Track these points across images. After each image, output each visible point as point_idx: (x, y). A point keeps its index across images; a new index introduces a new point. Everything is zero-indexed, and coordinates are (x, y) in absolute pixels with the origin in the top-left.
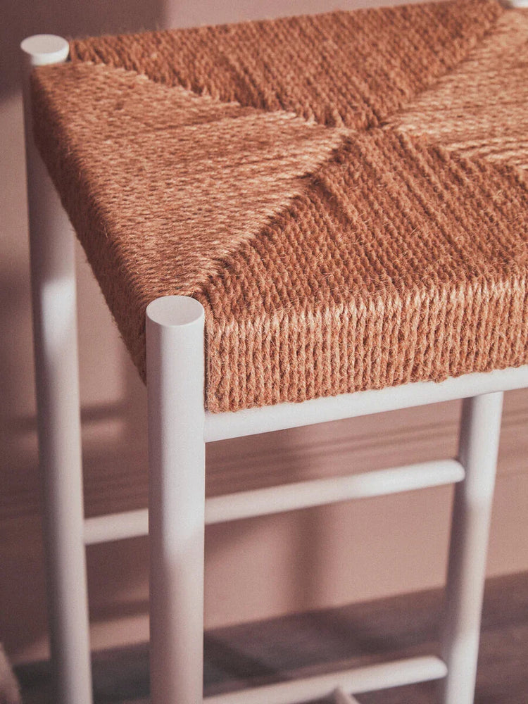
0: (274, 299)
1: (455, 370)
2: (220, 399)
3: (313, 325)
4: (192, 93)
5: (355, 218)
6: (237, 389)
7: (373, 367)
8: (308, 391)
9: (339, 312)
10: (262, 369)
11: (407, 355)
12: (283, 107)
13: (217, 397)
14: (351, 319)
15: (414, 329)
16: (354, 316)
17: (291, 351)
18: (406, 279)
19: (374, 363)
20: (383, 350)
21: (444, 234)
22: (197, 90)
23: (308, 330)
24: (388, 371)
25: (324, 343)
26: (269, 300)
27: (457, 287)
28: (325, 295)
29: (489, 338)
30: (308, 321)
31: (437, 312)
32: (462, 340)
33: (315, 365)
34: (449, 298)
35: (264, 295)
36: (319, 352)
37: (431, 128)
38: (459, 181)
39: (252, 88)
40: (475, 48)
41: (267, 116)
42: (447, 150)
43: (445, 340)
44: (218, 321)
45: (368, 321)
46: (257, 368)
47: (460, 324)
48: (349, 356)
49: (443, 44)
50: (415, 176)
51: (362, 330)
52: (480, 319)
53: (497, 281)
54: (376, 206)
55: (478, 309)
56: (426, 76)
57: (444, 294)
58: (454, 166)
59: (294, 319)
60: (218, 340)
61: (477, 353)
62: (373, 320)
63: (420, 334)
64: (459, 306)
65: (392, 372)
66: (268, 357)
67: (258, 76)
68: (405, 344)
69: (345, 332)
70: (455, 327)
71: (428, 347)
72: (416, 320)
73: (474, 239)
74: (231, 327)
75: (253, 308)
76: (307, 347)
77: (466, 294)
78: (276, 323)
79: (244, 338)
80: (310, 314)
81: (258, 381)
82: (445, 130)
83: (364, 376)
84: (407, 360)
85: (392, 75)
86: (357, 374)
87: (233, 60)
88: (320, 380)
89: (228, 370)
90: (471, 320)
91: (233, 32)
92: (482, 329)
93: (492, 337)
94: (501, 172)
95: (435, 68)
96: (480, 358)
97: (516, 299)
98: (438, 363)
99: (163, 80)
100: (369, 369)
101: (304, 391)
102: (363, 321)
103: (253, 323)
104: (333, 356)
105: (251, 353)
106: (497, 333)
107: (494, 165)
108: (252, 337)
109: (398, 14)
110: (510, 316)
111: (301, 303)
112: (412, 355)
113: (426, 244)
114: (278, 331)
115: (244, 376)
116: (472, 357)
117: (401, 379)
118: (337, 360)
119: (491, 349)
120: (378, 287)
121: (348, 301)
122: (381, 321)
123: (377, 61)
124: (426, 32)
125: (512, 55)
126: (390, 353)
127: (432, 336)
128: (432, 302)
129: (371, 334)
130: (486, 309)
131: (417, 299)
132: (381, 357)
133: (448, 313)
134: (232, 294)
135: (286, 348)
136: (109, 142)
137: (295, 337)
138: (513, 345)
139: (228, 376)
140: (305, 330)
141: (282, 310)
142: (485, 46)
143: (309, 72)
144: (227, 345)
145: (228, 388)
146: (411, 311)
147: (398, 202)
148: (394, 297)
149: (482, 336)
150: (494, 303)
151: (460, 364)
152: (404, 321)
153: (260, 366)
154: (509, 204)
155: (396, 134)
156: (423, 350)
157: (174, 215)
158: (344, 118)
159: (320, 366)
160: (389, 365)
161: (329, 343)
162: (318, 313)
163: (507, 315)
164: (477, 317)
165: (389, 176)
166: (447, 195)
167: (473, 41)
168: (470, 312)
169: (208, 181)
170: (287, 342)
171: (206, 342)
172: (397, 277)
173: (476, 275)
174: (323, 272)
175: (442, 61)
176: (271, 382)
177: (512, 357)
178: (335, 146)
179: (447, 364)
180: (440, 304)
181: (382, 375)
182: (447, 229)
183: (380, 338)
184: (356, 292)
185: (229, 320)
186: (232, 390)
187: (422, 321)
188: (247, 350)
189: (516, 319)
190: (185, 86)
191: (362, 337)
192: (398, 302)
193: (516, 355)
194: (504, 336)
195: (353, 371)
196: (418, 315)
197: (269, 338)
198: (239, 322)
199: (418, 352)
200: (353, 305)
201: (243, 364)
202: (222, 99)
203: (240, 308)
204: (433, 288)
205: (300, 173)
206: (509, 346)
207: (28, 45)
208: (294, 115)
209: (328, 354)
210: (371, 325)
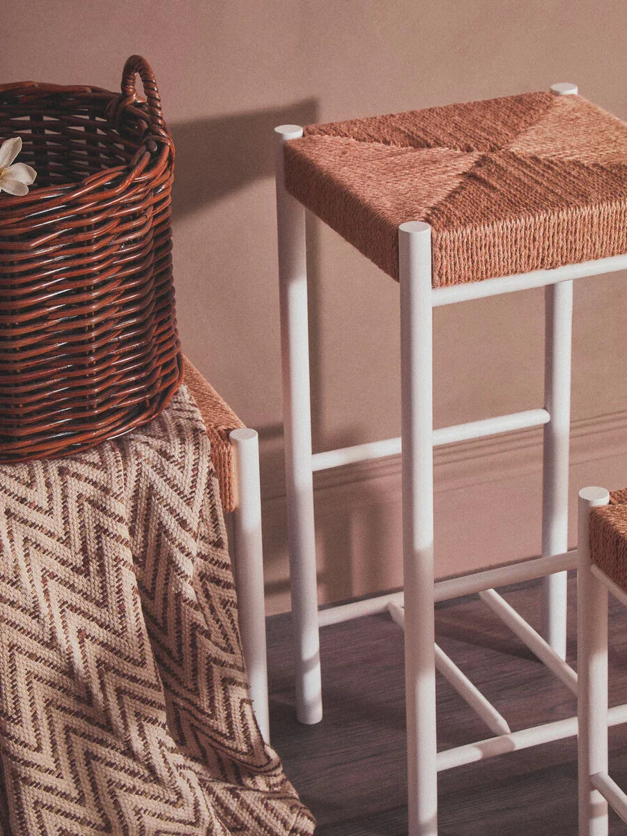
0: (465, 220)
1: (564, 260)
2: (441, 278)
3: (488, 233)
4: (383, 144)
5: (498, 186)
6: (449, 271)
7: (520, 258)
8: (486, 272)
9: (501, 224)
10: (462, 260)
11: (538, 250)
12: (440, 145)
13: (439, 276)
14: (507, 228)
15: (541, 234)
16: (509, 227)
17: (477, 248)
18: (534, 208)
19: (521, 255)
20: (525, 247)
21: (549, 190)
22: (386, 142)
23: (486, 235)
24: (528, 261)
25: (494, 242)
26: (463, 221)
27: (562, 210)
28: (492, 218)
29: (581, 240)
30: (484, 230)
31: (552, 225)
32: (567, 241)
33: (490, 256)
34: (558, 216)
35: (460, 219)
36: (492, 248)
37: (528, 148)
38: (552, 169)
39: (419, 139)
40: (543, 114)
41: (432, 150)
42: (541, 157)
43: (558, 241)
44: (438, 231)
45: (516, 229)
46: (459, 258)
47: (565, 232)
48: (507, 251)
49: (524, 113)
50: (525, 168)
51: (514, 235)
52: (576, 229)
53: (583, 206)
54: (508, 181)
55: (574, 223)
56: (518, 128)
57: (556, 214)
58: (547, 163)
59: (478, 229)
60: (439, 242)
61: (575, 249)
62: (519, 229)
63: (544, 238)
64: (564, 220)
65: (531, 261)
66: (465, 251)
67: (421, 134)
68: (537, 243)
69: (505, 236)
70: (563, 233)
71: (549, 246)
72: (542, 229)
73: (566, 191)
74: (446, 234)
75: (455, 224)
76: (485, 245)
77: (567, 214)
78: (469, 231)
79: (452, 240)
80: (486, 226)
81: (460, 266)
82: (537, 149)
83: (516, 264)
84: (538, 253)
85: (499, 128)
86: (512, 262)
87: (403, 129)
88: (493, 266)
89: (444, 259)
90: (571, 229)
91: (398, 117)
92: (578, 235)
93: (583, 240)
94: (574, 164)
95: (523, 124)
96: (577, 253)
97: (594, 216)
98: (555, 256)
99: (364, 140)
100: (518, 259)
101: (484, 273)
102: (514, 230)
103: (457, 231)
104: (499, 251)
105: (456, 249)
106: (586, 236)
107: (569, 162)
108: (456, 238)
109: (493, 102)
110: (592, 226)
111: (480, 221)
112: (541, 251)
113: (540, 194)
114: (470, 236)
115: (453, 263)
116: (573, 251)
117: (536, 265)
118: (501, 253)
119: (583, 247)
120: (519, 212)
121: (505, 219)
122: (523, 229)
123: (487, 123)
124: (512, 109)
125: (566, 116)
126: (529, 249)
127: (551, 239)
128: (549, 218)
129: (519, 238)
130: (578, 222)
131: (541, 217)
132: (524, 252)
133: (559, 224)
134: (442, 219)
135: (474, 245)
136: (345, 168)
137: (479, 239)
138: (594, 244)
139: (445, 263)
140: (484, 235)
141: (471, 224)
142: (548, 113)
143: (450, 130)
144: (444, 244)
145: (445, 271)
146: (539, 224)
147: (520, 179)
148: (529, 216)
149: (578, 239)
150: (582, 218)
151: (567, 256)
152: (535, 229)
153: (461, 257)
154: (582, 176)
155: (510, 152)
156: (546, 248)
157: (396, 193)
158: (477, 147)
159: (492, 257)
160: (529, 256)
161: (497, 243)
162: (490, 226)
163: (590, 226)
164: (574, 227)
165: (511, 169)
166: (546, 175)
167: (541, 111)
168: (570, 223)
169: (410, 179)
170: (475, 242)
171: (432, 242)
172: (528, 207)
173: (572, 204)
174: (488, 209)
175: (525, 121)
176: (467, 267)
177: (594, 252)
178: (476, 160)
179: (560, 257)
180: (554, 219)
181: (525, 263)
182: (551, 188)
183: (523, 240)
184: (509, 215)
185: (443, 230)
186: (447, 272)
187: (545, 230)
188: (454, 246)
189: (595, 229)
190: (379, 142)
191: (514, 240)
192: (532, 219)
193: (597, 251)
194: (589, 238)
195: (510, 260)
196: (542, 225)
197: (465, 240)
198: (449, 231)
199: (544, 249)
200: (508, 222)
201: (452, 255)
202: (402, 146)
203: (448, 224)
204: (549, 211)
205: (460, 173)
206: (592, 245)
207: (279, 129)
208: (448, 149)
209: (497, 249)
210: (518, 232)
